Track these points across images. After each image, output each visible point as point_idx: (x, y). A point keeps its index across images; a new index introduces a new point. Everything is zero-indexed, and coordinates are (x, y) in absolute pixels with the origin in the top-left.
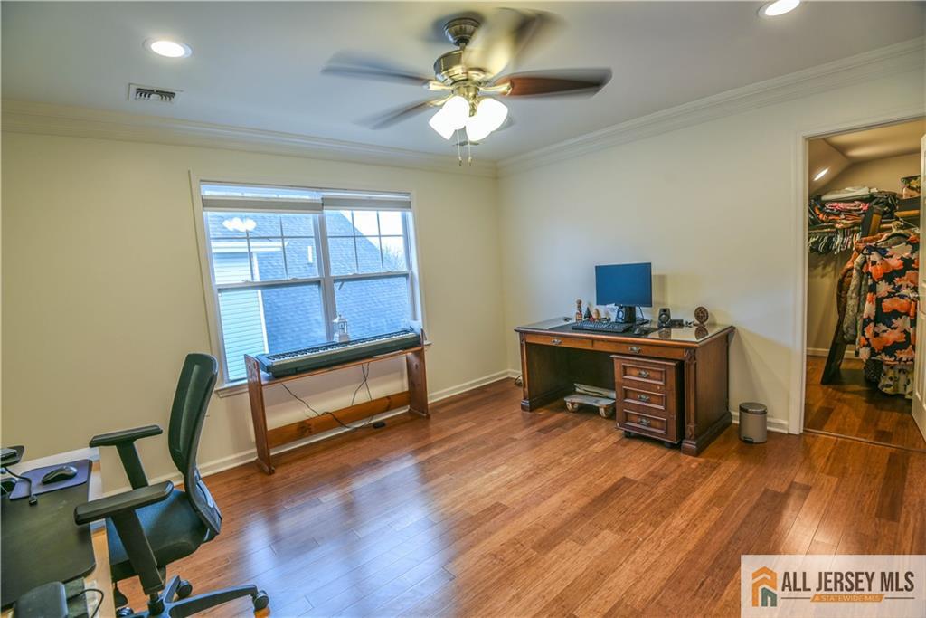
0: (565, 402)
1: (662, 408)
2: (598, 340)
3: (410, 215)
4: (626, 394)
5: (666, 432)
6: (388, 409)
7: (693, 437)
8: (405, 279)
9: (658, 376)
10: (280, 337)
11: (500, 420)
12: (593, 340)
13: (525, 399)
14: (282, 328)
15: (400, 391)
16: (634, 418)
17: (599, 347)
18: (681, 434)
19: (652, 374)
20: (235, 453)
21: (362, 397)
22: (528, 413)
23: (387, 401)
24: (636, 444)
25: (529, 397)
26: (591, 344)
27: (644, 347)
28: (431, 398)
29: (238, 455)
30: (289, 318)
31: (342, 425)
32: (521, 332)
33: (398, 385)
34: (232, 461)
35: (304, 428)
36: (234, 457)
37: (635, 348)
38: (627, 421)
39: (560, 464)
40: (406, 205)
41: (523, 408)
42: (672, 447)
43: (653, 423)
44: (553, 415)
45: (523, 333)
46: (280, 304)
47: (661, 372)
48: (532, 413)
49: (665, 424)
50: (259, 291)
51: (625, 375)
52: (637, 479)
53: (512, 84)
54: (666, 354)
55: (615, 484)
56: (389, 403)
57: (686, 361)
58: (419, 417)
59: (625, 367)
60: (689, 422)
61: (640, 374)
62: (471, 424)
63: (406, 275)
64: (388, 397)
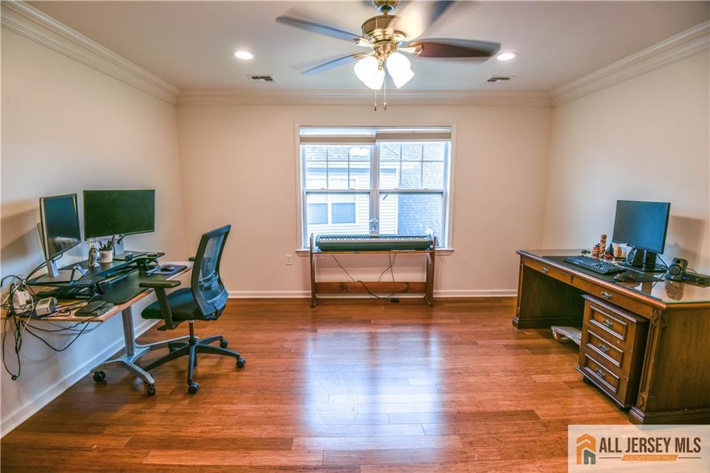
0: (552, 331)
1: (617, 364)
2: (578, 277)
3: (450, 143)
4: (590, 339)
5: (617, 390)
6: (406, 291)
7: (644, 408)
8: (441, 196)
9: (620, 329)
10: (408, 229)
11: (483, 326)
12: (573, 276)
13: (517, 316)
14: (411, 223)
15: (421, 281)
16: (594, 366)
17: (576, 284)
18: (632, 400)
19: (616, 326)
20: (304, 290)
21: (387, 278)
22: (516, 329)
23: (407, 286)
24: (589, 391)
25: (520, 315)
26: (570, 278)
27: (616, 295)
28: (436, 294)
29: (305, 292)
30: (417, 217)
31: (370, 293)
32: (522, 256)
33: (418, 277)
34: (300, 294)
35: (343, 287)
36: (302, 292)
37: (606, 294)
38: (587, 366)
39: (489, 375)
40: (447, 136)
41: (514, 323)
42: (622, 409)
43: (608, 377)
44: (539, 338)
45: (523, 257)
46: (414, 207)
47: (624, 325)
48: (519, 330)
49: (617, 381)
50: (397, 196)
51: (593, 318)
52: (542, 418)
53: (423, 47)
54: (634, 308)
55: (516, 411)
56: (408, 287)
57: (652, 322)
58: (427, 304)
59: (593, 311)
60: (644, 390)
61: (605, 322)
62: (458, 321)
63: (442, 193)
64: (407, 283)
